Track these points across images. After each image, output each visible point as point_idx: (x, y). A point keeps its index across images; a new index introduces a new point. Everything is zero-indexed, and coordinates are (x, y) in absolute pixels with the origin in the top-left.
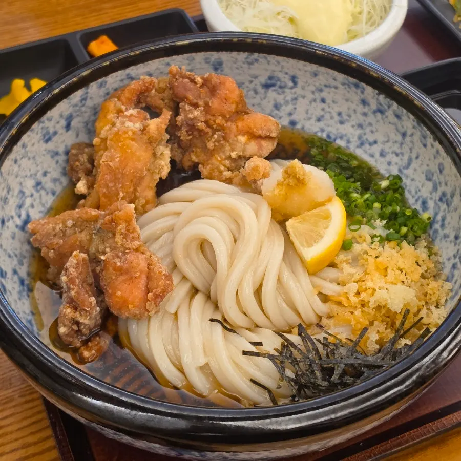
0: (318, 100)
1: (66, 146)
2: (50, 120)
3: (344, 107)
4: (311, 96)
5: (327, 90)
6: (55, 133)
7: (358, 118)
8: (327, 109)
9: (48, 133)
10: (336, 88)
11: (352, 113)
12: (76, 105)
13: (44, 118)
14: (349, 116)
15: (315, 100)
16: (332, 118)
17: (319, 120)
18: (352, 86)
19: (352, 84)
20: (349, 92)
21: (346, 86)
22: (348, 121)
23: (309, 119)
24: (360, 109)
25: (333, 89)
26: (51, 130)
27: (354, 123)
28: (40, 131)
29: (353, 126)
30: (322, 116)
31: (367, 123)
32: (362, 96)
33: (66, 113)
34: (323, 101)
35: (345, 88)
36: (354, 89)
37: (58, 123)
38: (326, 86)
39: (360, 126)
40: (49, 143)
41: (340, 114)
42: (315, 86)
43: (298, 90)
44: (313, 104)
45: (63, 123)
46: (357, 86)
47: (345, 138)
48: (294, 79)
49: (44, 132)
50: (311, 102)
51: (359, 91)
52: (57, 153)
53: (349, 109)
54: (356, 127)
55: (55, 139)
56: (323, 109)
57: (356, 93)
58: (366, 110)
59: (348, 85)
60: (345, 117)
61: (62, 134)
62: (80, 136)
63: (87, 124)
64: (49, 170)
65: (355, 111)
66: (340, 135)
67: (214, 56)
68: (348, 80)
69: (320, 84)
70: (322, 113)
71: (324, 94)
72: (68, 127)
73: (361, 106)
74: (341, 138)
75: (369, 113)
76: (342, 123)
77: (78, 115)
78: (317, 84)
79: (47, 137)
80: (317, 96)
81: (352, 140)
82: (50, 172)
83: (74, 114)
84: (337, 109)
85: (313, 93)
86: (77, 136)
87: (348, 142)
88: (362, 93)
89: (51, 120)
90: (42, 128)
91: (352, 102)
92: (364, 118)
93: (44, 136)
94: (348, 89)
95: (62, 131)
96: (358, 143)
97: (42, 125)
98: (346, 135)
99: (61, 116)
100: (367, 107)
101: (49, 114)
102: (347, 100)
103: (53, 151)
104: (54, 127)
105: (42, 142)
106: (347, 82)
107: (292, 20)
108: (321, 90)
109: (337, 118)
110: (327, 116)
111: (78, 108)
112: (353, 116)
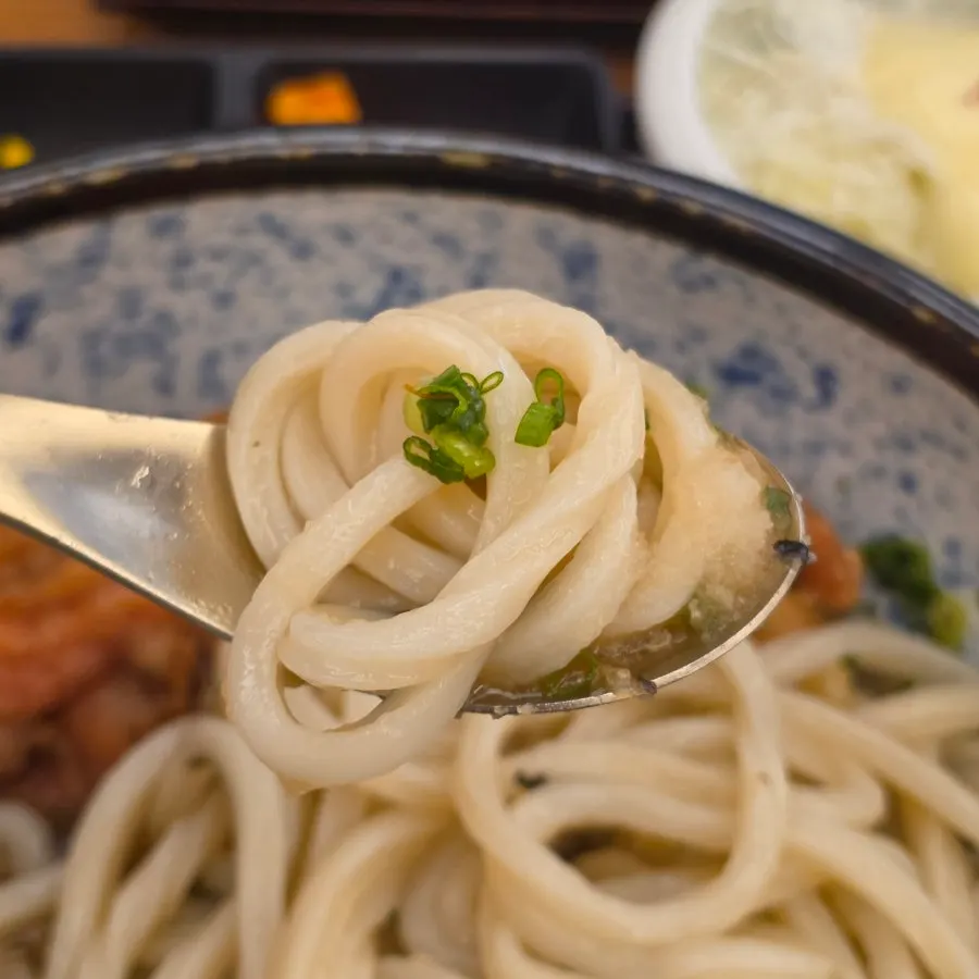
0: (891, 477)
5: (928, 450)
15: (878, 473)
25: (948, 457)
34: (908, 483)
38: (926, 436)
41: (953, 548)
42: (888, 422)
43: (832, 422)
44: (872, 484)
48: (826, 379)
50: (863, 475)
56: (900, 513)
60: (969, 566)
67: (572, 228)
69: (909, 425)
70: (893, 523)
71: (918, 463)
76: (952, 579)
78: (897, 420)
80: (893, 461)
84: (946, 526)
85: (879, 444)
107: (919, 181)
108: (905, 445)
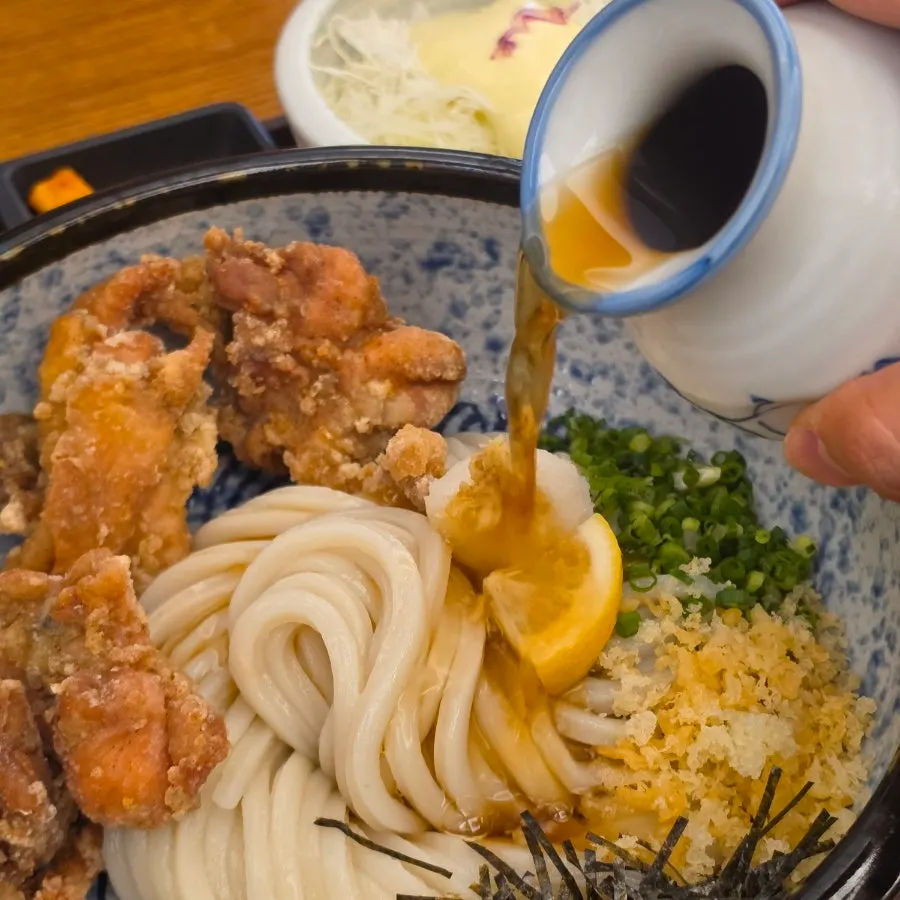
14: (619, 323)
16: (580, 329)
22: (616, 334)
27: (629, 338)
29: (628, 347)
43: (502, 271)
47: (612, 374)
48: (491, 247)
60: (610, 328)
62: (8, 399)
63: (24, 371)
66: (600, 367)
67: (308, 202)
74: (604, 373)
76: (603, 339)
81: (627, 377)
87: (620, 381)
96: (642, 383)
98: (614, 367)
107: (481, 117)
109: (591, 330)
110: (570, 327)
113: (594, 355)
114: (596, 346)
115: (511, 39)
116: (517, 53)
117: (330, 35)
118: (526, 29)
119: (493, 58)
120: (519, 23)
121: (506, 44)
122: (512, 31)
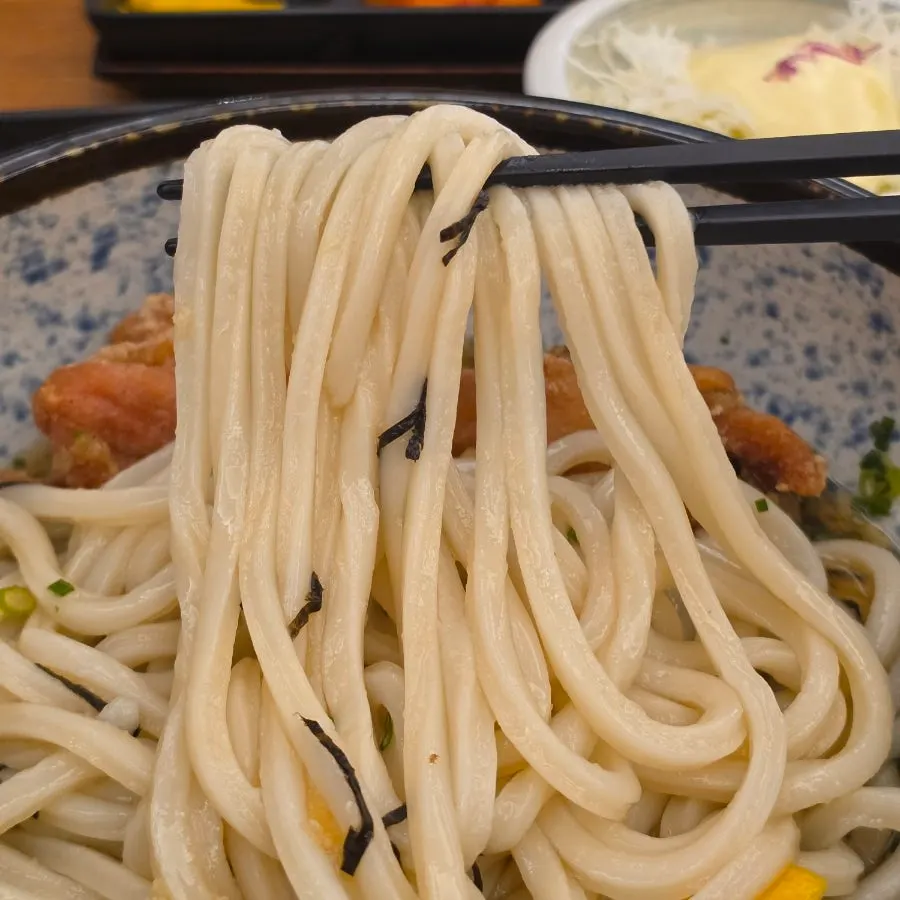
0: (759, 309)
1: (85, 308)
2: (49, 223)
3: (822, 333)
4: (740, 296)
5: (785, 281)
6: (60, 265)
7: (855, 366)
8: (779, 334)
9: (38, 257)
10: (809, 277)
11: (843, 348)
12: (128, 208)
13: (32, 213)
14: (836, 358)
15: (749, 308)
16: (789, 360)
17: (755, 361)
18: (851, 273)
19: (852, 266)
20: (840, 291)
21: (836, 274)
22: (830, 372)
23: (730, 355)
24: (867, 340)
25: (801, 281)
26: (50, 254)
27: (844, 379)
28: (14, 245)
29: (842, 387)
30: (766, 353)
31: (880, 380)
32: (875, 305)
33: (100, 221)
34: (772, 311)
35: (833, 279)
36: (854, 282)
37: (73, 239)
38: (783, 270)
39: (862, 388)
40: (38, 286)
41: (811, 351)
42: (754, 267)
44: (746, 318)
45: (87, 244)
46: (863, 274)
47: (816, 417)
49: (28, 251)
50: (738, 312)
51: (867, 289)
52: (56, 319)
53: (836, 338)
54: (850, 391)
55: (57, 279)
56: (769, 335)
57: (860, 294)
58: (881, 343)
59: (842, 271)
60: (825, 361)
61: (78, 273)
62: (130, 292)
63: (154, 268)
64: (24, 353)
65: (852, 346)
66: (804, 408)
68: (841, 254)
69: (768, 264)
70: (764, 344)
71: (777, 294)
72: (99, 259)
73: (869, 332)
74: (806, 415)
75: (890, 355)
76: (813, 375)
77: (132, 238)
78: (761, 264)
79: (33, 268)
80: (758, 297)
81: (833, 424)
82: (25, 361)
83: (122, 231)
84: (804, 336)
85: (748, 287)
86: (123, 289)
87: (825, 427)
88: (876, 293)
89: (52, 226)
90: (22, 239)
91: (848, 321)
92: (876, 368)
93: (26, 261)
94: (840, 283)
95: (79, 265)
96: (850, 433)
97: (19, 231)
98: (819, 410)
99: (84, 224)
100: (884, 335)
101: (47, 207)
102: (835, 315)
103: (45, 309)
104: (60, 247)
105: (15, 276)
106: (837, 261)
108: (769, 282)
109: (801, 361)
110: (777, 355)
111: (132, 217)
112: (846, 361)
113: (799, 392)
114: (804, 382)
115: (793, 65)
116: (796, 79)
117: (602, 41)
118: (812, 58)
119: (767, 79)
120: (807, 51)
121: (785, 68)
122: (797, 57)
